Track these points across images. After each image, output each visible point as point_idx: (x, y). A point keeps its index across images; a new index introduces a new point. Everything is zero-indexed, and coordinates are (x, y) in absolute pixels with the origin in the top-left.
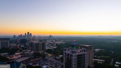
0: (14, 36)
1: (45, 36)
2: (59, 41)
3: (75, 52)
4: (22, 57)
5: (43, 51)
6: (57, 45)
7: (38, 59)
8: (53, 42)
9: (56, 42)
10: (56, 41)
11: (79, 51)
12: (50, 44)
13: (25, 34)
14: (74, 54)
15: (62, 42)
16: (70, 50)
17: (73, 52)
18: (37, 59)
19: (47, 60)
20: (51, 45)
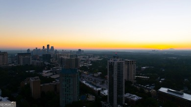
0: (29, 50)
1: (71, 51)
2: (94, 57)
3: (116, 60)
6: (92, 62)
8: (86, 58)
9: (90, 59)
10: (89, 57)
11: (119, 60)
12: (82, 61)
13: (44, 47)
14: (115, 62)
15: (98, 59)
16: (113, 59)
17: (114, 61)
19: (84, 77)
20: (84, 62)
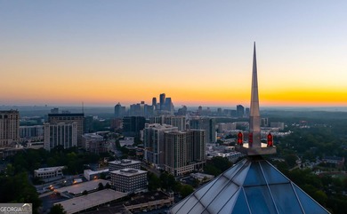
2: (269, 126)
4: (101, 187)
5: (191, 167)
7: (158, 202)
12: (230, 136)
15: (280, 131)
18: (155, 203)
20: (232, 140)
